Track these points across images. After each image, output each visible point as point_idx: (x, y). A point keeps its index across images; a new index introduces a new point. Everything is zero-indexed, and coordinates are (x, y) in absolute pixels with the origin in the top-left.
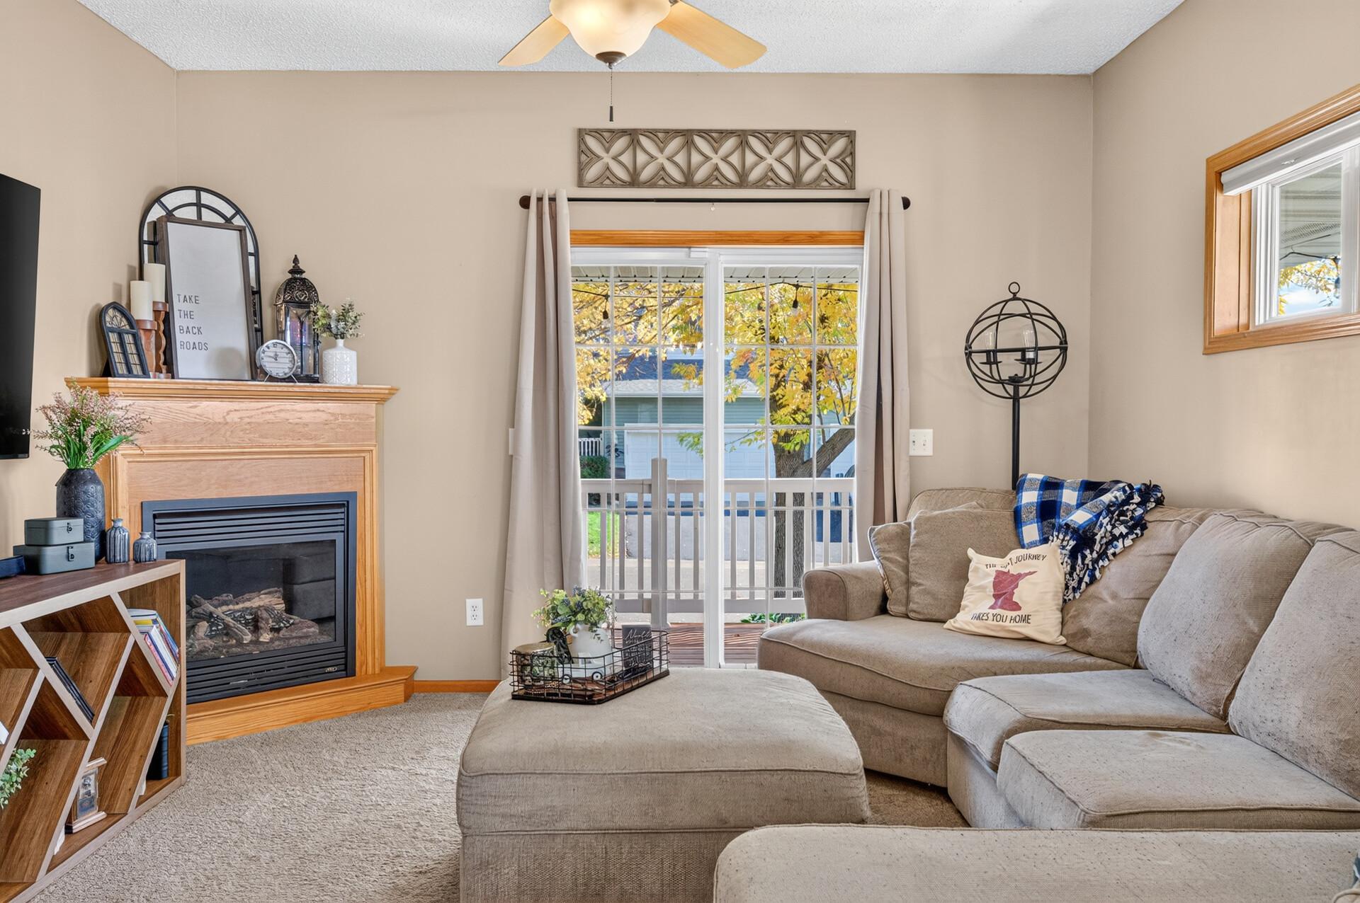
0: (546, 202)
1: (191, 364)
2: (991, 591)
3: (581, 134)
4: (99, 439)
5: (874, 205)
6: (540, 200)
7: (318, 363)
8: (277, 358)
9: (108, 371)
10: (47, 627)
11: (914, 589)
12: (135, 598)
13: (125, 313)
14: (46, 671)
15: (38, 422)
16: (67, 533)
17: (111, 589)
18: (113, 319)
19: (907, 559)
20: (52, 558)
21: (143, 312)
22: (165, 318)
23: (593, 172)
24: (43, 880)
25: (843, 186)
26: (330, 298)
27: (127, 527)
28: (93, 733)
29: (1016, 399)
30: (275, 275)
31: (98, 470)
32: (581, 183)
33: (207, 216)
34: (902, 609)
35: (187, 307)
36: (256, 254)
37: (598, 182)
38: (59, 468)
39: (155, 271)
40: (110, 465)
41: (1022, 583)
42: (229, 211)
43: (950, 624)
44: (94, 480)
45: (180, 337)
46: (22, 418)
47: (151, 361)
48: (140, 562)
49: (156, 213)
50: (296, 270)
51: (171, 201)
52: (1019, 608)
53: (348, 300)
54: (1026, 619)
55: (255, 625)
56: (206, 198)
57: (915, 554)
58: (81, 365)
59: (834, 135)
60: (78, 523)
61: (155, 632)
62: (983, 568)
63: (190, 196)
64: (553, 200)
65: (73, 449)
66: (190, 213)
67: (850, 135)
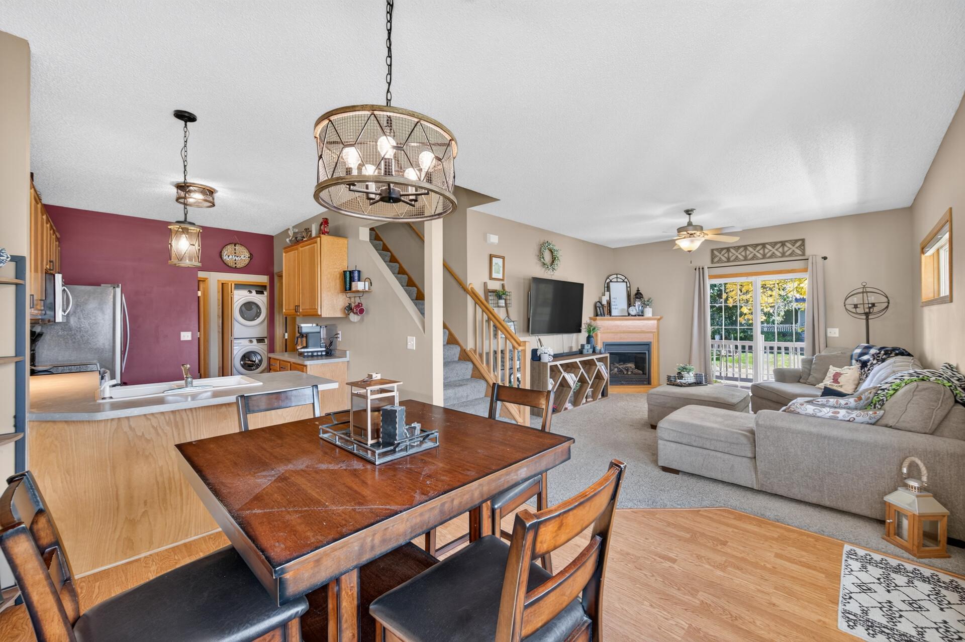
0: (701, 269)
1: (614, 312)
2: (832, 378)
3: (712, 251)
4: (594, 329)
5: (810, 261)
6: (699, 269)
7: (642, 312)
8: (633, 311)
9: (597, 315)
10: (584, 363)
11: (811, 376)
12: (600, 360)
13: (600, 303)
14: (582, 370)
15: (583, 326)
16: (587, 347)
17: (594, 357)
18: (598, 304)
19: (811, 367)
20: (585, 351)
21: (604, 302)
22: (609, 303)
23: (716, 260)
24: (581, 406)
25: (801, 255)
26: (646, 297)
27: (599, 347)
28: (590, 383)
29: (867, 319)
30: (633, 292)
31: (593, 335)
32: (712, 262)
33: (619, 280)
34: (805, 381)
35: (614, 300)
36: (630, 287)
37: (718, 262)
38: (587, 335)
39: (607, 294)
40: (596, 335)
41: (842, 376)
42: (624, 278)
43: (817, 386)
44: (592, 337)
45: (613, 307)
46: (580, 325)
47: (606, 313)
48: (601, 353)
49: (608, 281)
50: (638, 290)
51: (611, 278)
52: (839, 383)
53: (650, 297)
54: (841, 386)
55: (627, 370)
56: (619, 276)
57: (813, 366)
58: (592, 315)
59: (796, 241)
60: (589, 345)
61: (602, 367)
62: (833, 370)
63: (615, 276)
64: (703, 268)
65: (589, 332)
66: (615, 280)
67: (803, 240)
